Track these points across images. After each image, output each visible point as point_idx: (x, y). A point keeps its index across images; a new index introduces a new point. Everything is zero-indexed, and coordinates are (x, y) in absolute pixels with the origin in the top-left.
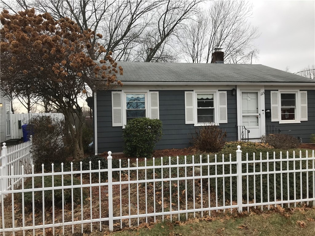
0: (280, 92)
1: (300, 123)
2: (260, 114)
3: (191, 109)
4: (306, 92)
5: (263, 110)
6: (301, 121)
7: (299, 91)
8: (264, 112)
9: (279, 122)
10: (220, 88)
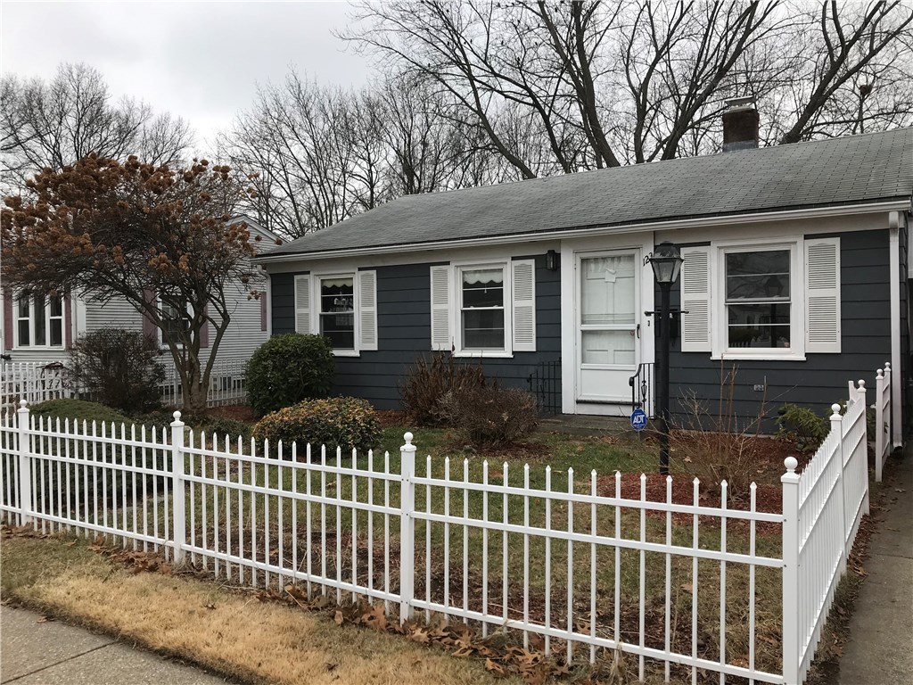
0: (720, 248)
1: (804, 359)
2: (638, 327)
3: (445, 312)
4: (836, 242)
5: (648, 314)
6: (806, 354)
7: (800, 240)
8: (652, 318)
9: (710, 354)
10: (516, 252)
